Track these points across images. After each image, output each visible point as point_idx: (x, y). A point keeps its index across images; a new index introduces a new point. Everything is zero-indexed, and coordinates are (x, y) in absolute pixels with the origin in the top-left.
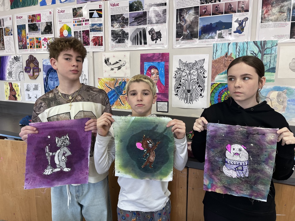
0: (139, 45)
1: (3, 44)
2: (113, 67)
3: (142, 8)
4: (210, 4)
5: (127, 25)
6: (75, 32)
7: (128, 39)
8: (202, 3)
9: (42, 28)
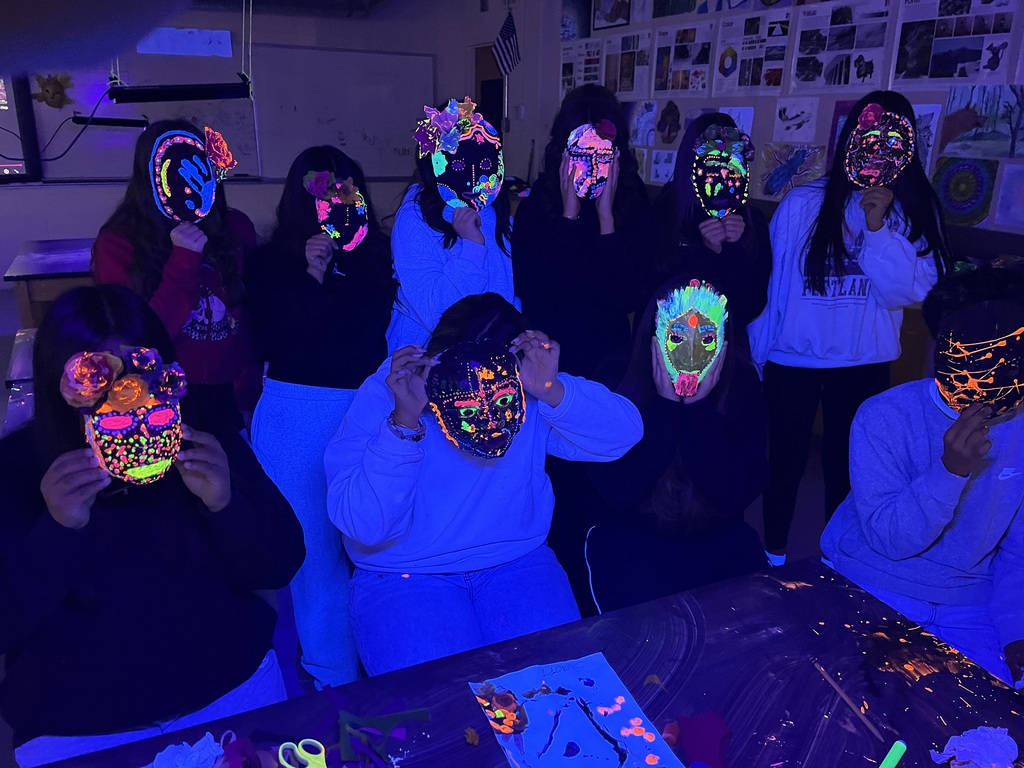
0: (836, 85)
1: (632, 82)
2: (789, 123)
3: (851, 19)
4: (953, 16)
5: (823, 49)
6: (743, 61)
7: (820, 75)
8: (941, 15)
9: (694, 53)
